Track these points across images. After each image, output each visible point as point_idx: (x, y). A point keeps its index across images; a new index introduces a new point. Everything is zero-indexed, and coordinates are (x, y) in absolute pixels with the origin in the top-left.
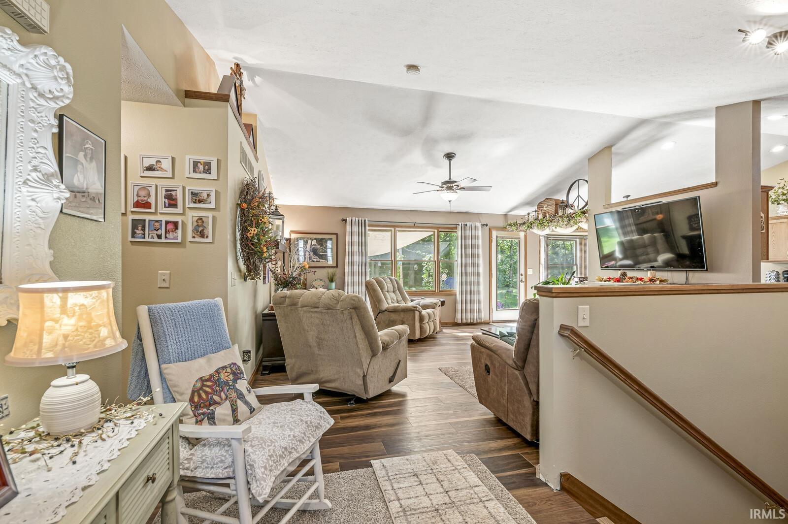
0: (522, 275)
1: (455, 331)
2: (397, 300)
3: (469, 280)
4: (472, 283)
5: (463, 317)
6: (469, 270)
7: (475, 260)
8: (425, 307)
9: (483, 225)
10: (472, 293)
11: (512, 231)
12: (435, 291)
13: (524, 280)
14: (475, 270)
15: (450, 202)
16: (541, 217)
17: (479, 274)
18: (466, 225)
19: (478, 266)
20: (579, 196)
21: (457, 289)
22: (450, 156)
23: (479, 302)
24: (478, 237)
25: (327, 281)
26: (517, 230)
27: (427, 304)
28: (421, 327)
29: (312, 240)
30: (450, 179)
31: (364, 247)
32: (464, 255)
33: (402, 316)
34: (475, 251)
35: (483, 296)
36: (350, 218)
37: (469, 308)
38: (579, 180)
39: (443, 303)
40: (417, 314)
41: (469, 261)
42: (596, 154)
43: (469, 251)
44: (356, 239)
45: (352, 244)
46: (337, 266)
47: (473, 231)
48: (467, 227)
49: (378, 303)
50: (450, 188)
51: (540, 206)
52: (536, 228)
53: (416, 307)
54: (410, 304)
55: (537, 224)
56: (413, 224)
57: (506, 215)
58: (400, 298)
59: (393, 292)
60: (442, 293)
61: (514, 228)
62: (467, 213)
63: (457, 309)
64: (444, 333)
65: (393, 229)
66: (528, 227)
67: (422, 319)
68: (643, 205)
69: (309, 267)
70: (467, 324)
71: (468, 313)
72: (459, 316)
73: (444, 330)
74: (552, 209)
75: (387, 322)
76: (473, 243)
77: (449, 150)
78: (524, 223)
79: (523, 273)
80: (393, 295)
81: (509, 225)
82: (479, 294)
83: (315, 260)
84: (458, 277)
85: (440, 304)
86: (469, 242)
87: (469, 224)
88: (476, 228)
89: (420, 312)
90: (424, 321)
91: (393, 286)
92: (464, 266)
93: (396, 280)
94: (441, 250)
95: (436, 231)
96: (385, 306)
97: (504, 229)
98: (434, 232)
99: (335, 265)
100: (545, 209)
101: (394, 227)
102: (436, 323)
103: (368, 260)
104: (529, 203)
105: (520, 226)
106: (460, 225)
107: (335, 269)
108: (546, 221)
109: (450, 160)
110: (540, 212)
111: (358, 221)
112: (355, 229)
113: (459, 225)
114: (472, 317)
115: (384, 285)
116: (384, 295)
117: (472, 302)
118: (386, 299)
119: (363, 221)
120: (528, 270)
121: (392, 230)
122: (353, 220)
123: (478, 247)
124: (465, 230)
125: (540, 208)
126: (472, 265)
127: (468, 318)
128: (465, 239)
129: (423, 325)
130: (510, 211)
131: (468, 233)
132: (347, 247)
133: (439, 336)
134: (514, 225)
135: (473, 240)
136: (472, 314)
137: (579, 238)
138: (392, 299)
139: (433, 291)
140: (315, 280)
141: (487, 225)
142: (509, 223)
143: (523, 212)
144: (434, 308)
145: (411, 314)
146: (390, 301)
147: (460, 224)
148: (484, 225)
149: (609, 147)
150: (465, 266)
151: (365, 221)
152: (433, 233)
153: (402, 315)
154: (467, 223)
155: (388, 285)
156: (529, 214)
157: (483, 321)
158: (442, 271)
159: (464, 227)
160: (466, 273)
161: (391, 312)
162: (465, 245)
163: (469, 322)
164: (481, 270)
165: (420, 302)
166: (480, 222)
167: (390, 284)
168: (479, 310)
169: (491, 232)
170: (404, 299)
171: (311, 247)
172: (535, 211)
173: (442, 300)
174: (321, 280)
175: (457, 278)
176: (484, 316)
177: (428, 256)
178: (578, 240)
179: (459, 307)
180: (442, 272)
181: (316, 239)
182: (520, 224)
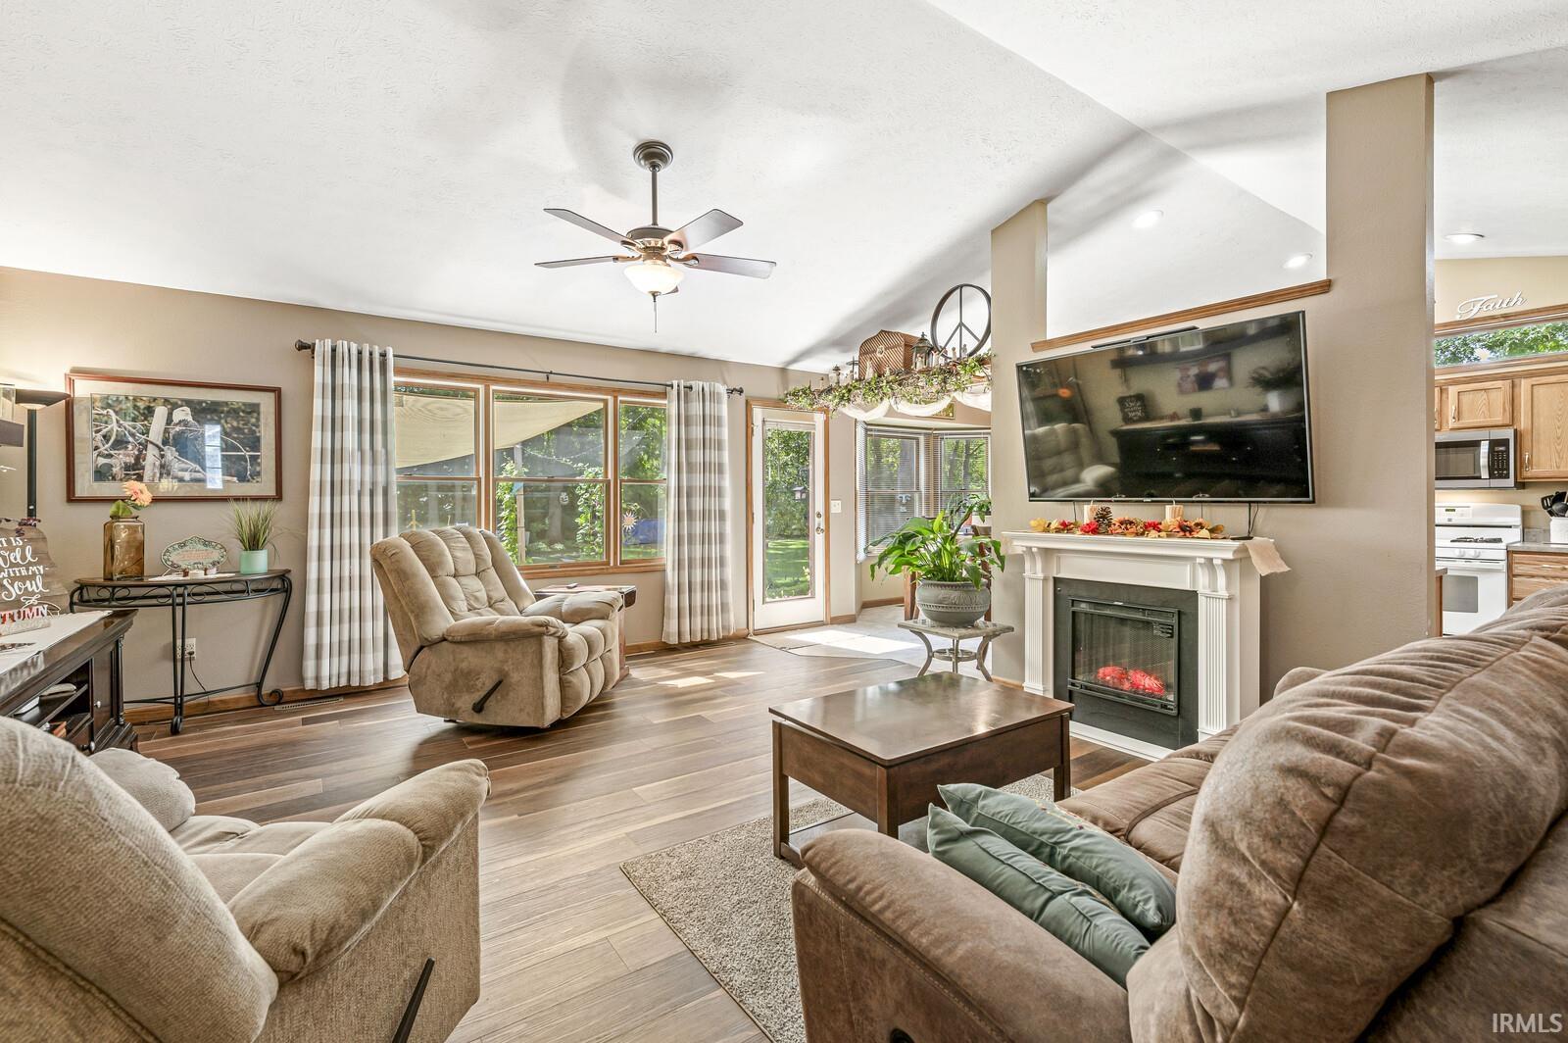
0: (819, 515)
1: (665, 672)
2: (489, 598)
3: (698, 530)
4: (705, 539)
5: (682, 629)
6: (698, 504)
7: (714, 480)
8: (577, 616)
9: (731, 392)
10: (706, 563)
11: (800, 409)
12: (609, 563)
13: (823, 527)
14: (714, 505)
15: (654, 295)
16: (870, 374)
17: (722, 515)
18: (691, 388)
19: (720, 494)
20: (961, 325)
21: (667, 554)
22: (653, 154)
23: (723, 585)
24: (719, 419)
25: (236, 547)
26: (811, 405)
27: (584, 606)
28: (563, 685)
29: (172, 405)
30: (655, 223)
31: (379, 437)
32: (686, 467)
33: (500, 655)
34: (712, 456)
35: (733, 572)
36: (329, 343)
37: (699, 604)
38: (961, 287)
39: (630, 599)
40: (550, 646)
41: (698, 480)
42: (1015, 216)
43: (698, 456)
44: (350, 408)
45: (335, 424)
46: (279, 497)
47: (707, 403)
48: (693, 394)
49: (417, 617)
50: (655, 253)
51: (866, 349)
52: (859, 400)
53: (546, 625)
54: (532, 611)
55: (863, 391)
56: (542, 377)
57: (783, 371)
58: (500, 592)
59: (477, 574)
60: (626, 567)
61: (804, 402)
62: (691, 358)
63: (669, 609)
64: (636, 683)
65: (481, 387)
66: (842, 398)
67: (565, 658)
68: (1148, 338)
69: (156, 500)
70: (694, 646)
71: (695, 616)
72: (672, 626)
73: (636, 673)
74: (896, 357)
75: (448, 677)
76: (707, 436)
77: (651, 130)
78: (829, 390)
79: (822, 513)
80: (475, 584)
81: (794, 395)
82: (722, 565)
83: (187, 476)
84: (671, 524)
85: (622, 602)
86: (697, 432)
87: (697, 385)
88: (715, 396)
89: (561, 639)
90: (572, 664)
91: (478, 557)
92: (685, 493)
93: (487, 538)
94: (623, 451)
95: (610, 399)
96: (442, 622)
97: (780, 403)
98: (605, 402)
99: (272, 492)
100: (879, 355)
101: (487, 380)
102: (611, 660)
103: (394, 477)
104: (838, 343)
105: (819, 395)
106: (675, 387)
107: (266, 507)
108: (888, 383)
109: (654, 166)
110: (868, 363)
111: (360, 353)
112: (349, 377)
113: (672, 386)
114: (706, 627)
115: (441, 554)
116: (442, 588)
117: (706, 586)
118: (447, 599)
119: (376, 356)
120: (832, 503)
121: (476, 391)
122: (339, 351)
123: (719, 445)
124: (686, 402)
125: (866, 353)
126: (706, 491)
127: (695, 628)
128: (687, 425)
129: (570, 678)
130: (795, 360)
131: (696, 408)
132: (316, 435)
133: (620, 697)
134: (804, 393)
135: (707, 427)
136: (706, 617)
137: (925, 434)
138: (470, 597)
139: (603, 564)
140: (183, 545)
141: (741, 391)
142: (791, 389)
143: (821, 365)
144: (604, 617)
145: (530, 647)
146: (461, 606)
147: (675, 383)
148: (735, 390)
149: (1043, 202)
150: (689, 496)
151: (383, 355)
152: (601, 405)
153: (500, 650)
154: (693, 383)
155: (455, 554)
156: (837, 369)
157: (732, 633)
158: (624, 506)
159: (686, 394)
160: (690, 512)
161: (460, 643)
162: (687, 441)
163: (699, 639)
164: (728, 504)
165: (562, 600)
166: (725, 383)
167: (464, 549)
168: (724, 607)
169: (752, 409)
170: (513, 592)
171: (166, 431)
172: (853, 363)
173: (626, 589)
174: (206, 543)
175: (668, 528)
176: (735, 621)
177: (590, 470)
178: (922, 439)
179: (673, 602)
180: (626, 510)
181: (188, 403)
182: (821, 393)
